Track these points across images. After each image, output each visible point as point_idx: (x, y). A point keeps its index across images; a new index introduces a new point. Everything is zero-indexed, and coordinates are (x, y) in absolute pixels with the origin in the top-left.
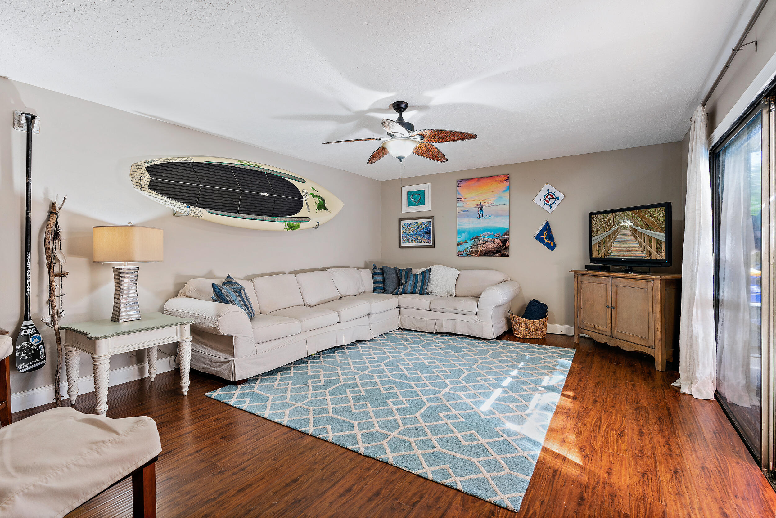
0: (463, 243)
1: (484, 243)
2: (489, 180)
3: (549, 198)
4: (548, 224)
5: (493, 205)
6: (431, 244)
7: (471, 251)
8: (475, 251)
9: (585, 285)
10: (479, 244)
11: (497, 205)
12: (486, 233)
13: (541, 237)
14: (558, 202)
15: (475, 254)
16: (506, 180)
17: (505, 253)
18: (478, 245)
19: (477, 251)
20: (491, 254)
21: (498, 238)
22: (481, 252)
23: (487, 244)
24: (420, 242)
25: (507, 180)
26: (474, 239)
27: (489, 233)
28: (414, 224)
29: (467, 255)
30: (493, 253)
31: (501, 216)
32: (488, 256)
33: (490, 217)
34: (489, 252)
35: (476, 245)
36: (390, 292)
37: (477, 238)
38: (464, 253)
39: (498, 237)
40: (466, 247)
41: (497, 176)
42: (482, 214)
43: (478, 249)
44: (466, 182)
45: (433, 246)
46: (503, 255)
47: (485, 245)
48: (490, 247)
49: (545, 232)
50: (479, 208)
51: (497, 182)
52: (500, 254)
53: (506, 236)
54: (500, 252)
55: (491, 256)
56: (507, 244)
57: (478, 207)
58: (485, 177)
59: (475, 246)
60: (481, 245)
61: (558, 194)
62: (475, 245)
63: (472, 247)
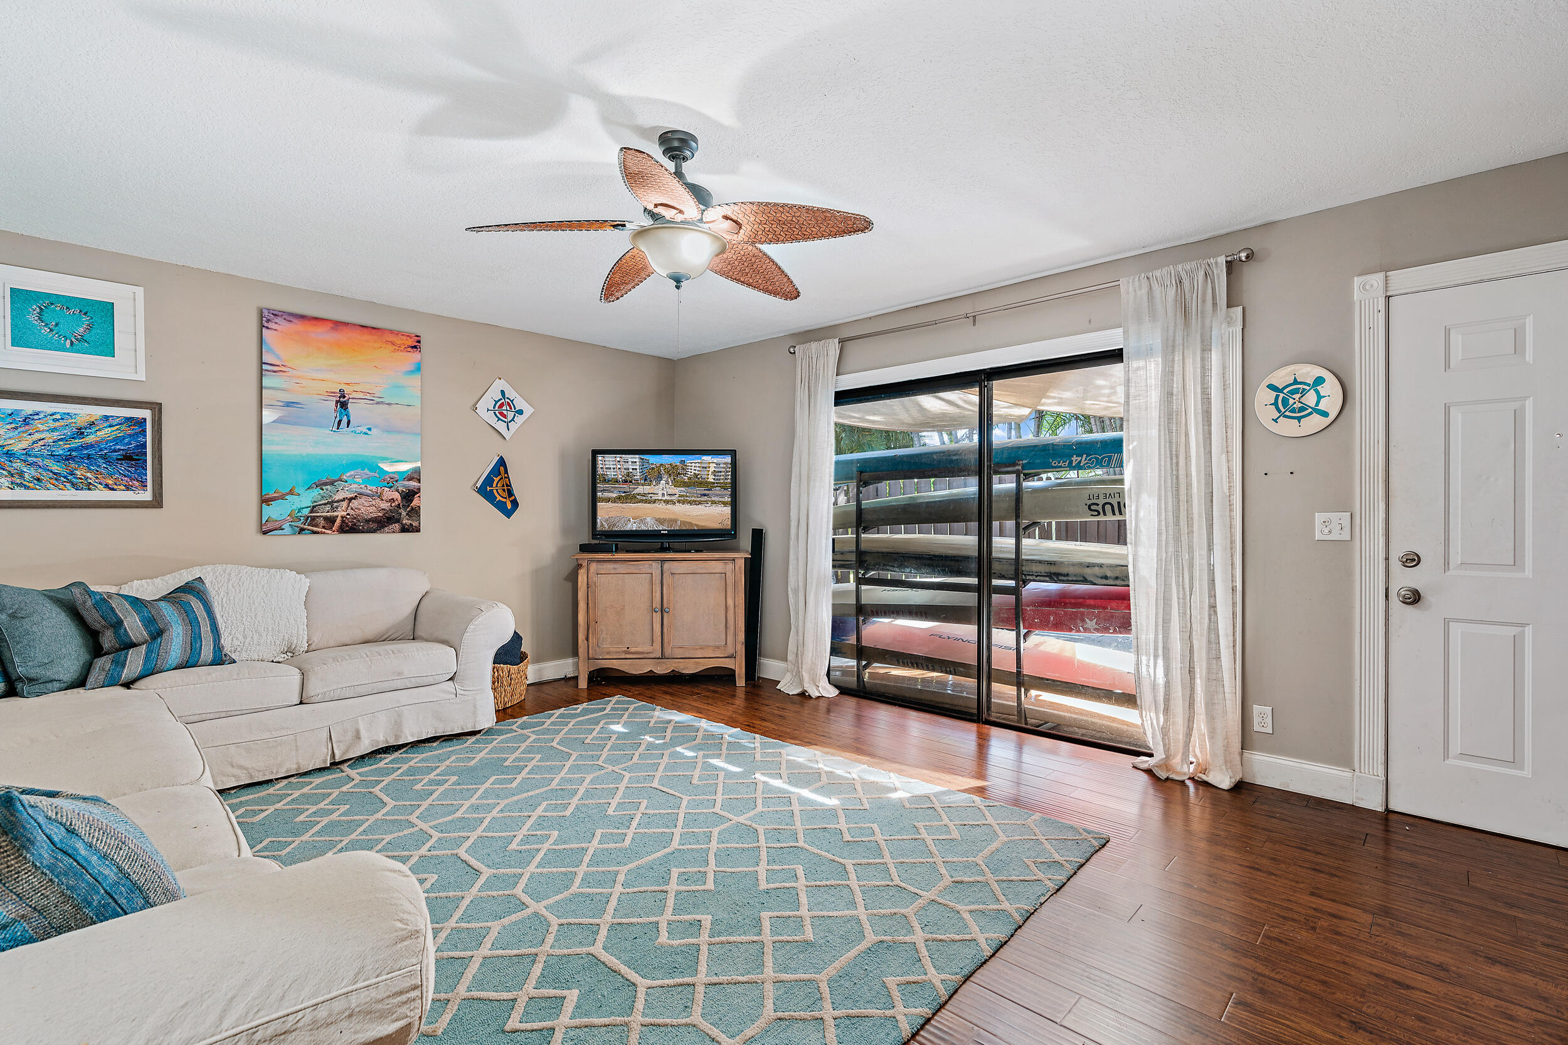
0: (282, 497)
1: (350, 499)
2: (366, 337)
3: (504, 408)
4: (502, 462)
5: (378, 403)
6: (147, 496)
7: (312, 521)
8: (326, 518)
9: (603, 580)
10: (338, 501)
11: (389, 404)
12: (359, 471)
13: (488, 488)
14: (520, 419)
15: (324, 527)
16: (412, 347)
17: (411, 525)
18: (333, 502)
19: (331, 521)
20: (374, 526)
21: (392, 487)
22: (343, 521)
23: (363, 500)
24: (89, 487)
25: (415, 347)
26: (320, 485)
27: (366, 471)
28: (55, 420)
29: (298, 529)
30: (380, 523)
31: (400, 432)
32: (363, 532)
33: (369, 432)
34: (368, 521)
35: (328, 503)
36: (57, 685)
37: (332, 483)
38: (286, 526)
39: (391, 484)
40: (294, 507)
41: (391, 332)
42: (345, 420)
43: (335, 514)
44: (296, 321)
45: (157, 502)
46: (404, 529)
47: (354, 504)
48: (367, 508)
49: (496, 480)
50: (337, 402)
51: (392, 348)
52: (397, 526)
53: (413, 484)
54: (398, 521)
55: (374, 531)
56: (415, 503)
57: (335, 399)
58: (355, 325)
59: (325, 504)
60: (345, 504)
61: (520, 403)
62: (323, 502)
63: (314, 507)
